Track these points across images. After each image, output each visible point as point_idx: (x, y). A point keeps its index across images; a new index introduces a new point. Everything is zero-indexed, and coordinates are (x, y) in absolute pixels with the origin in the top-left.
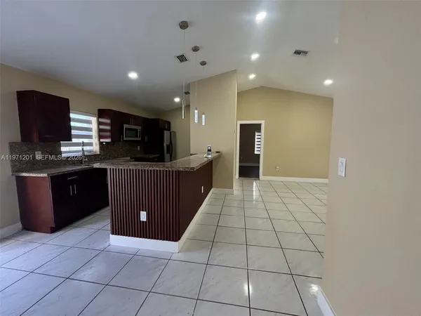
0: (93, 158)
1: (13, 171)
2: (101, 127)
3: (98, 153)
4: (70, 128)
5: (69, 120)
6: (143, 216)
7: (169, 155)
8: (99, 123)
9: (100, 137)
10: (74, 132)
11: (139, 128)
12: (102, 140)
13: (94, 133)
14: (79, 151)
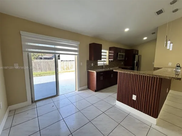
0: (106, 66)
1: (87, 69)
2: (110, 54)
3: (108, 64)
4: (101, 55)
5: (101, 52)
6: (134, 97)
7: (137, 67)
8: (109, 53)
9: (109, 58)
10: (102, 57)
11: (124, 54)
12: (109, 60)
13: (107, 57)
14: (102, 64)
